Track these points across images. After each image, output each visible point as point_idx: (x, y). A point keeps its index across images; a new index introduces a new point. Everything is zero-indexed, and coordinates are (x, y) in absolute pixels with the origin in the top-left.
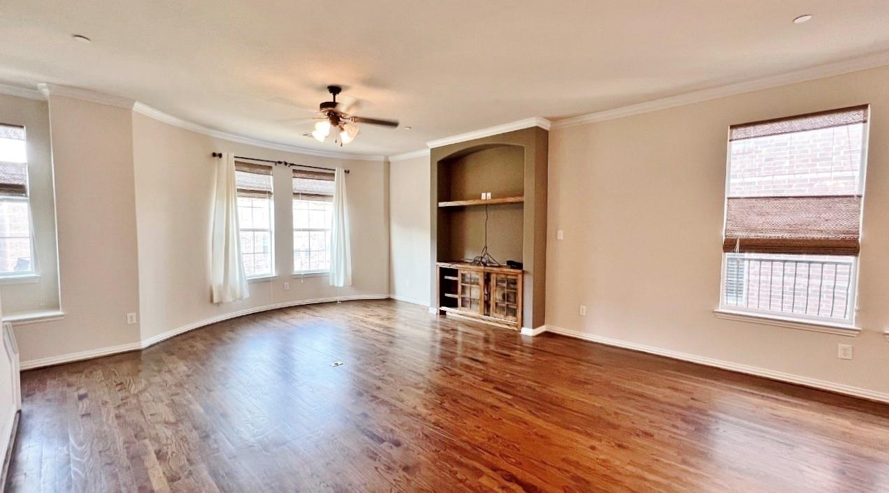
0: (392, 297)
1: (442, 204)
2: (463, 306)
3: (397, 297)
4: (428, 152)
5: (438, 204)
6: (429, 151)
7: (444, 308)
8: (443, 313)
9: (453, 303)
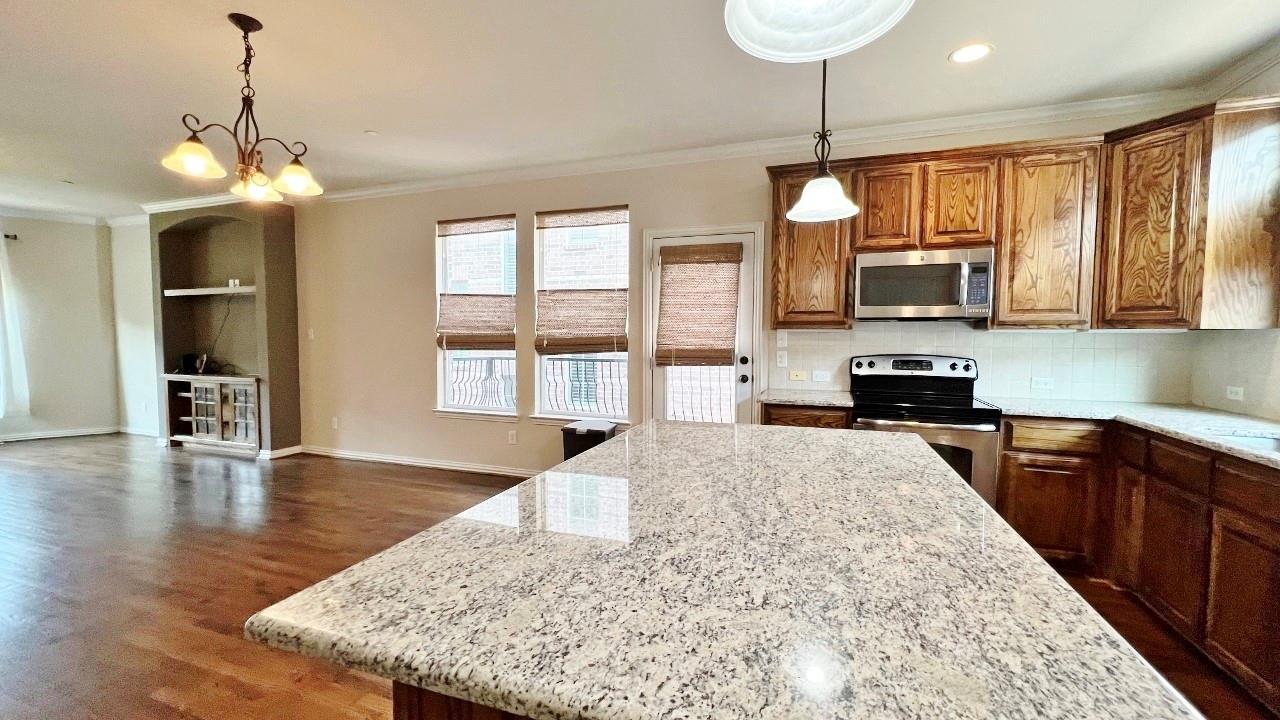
0: (122, 430)
1: (168, 293)
2: (198, 431)
3: (130, 430)
4: (146, 220)
5: (163, 292)
6: (148, 218)
7: (178, 438)
8: (176, 445)
9: (187, 429)
